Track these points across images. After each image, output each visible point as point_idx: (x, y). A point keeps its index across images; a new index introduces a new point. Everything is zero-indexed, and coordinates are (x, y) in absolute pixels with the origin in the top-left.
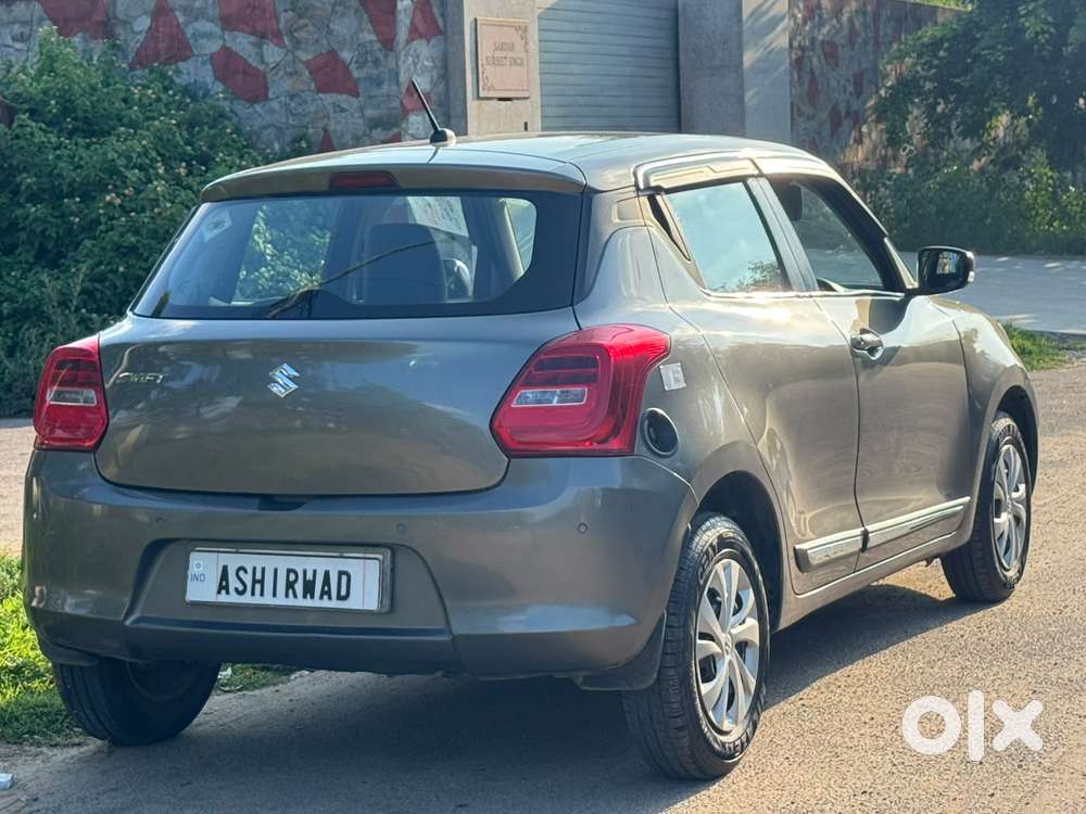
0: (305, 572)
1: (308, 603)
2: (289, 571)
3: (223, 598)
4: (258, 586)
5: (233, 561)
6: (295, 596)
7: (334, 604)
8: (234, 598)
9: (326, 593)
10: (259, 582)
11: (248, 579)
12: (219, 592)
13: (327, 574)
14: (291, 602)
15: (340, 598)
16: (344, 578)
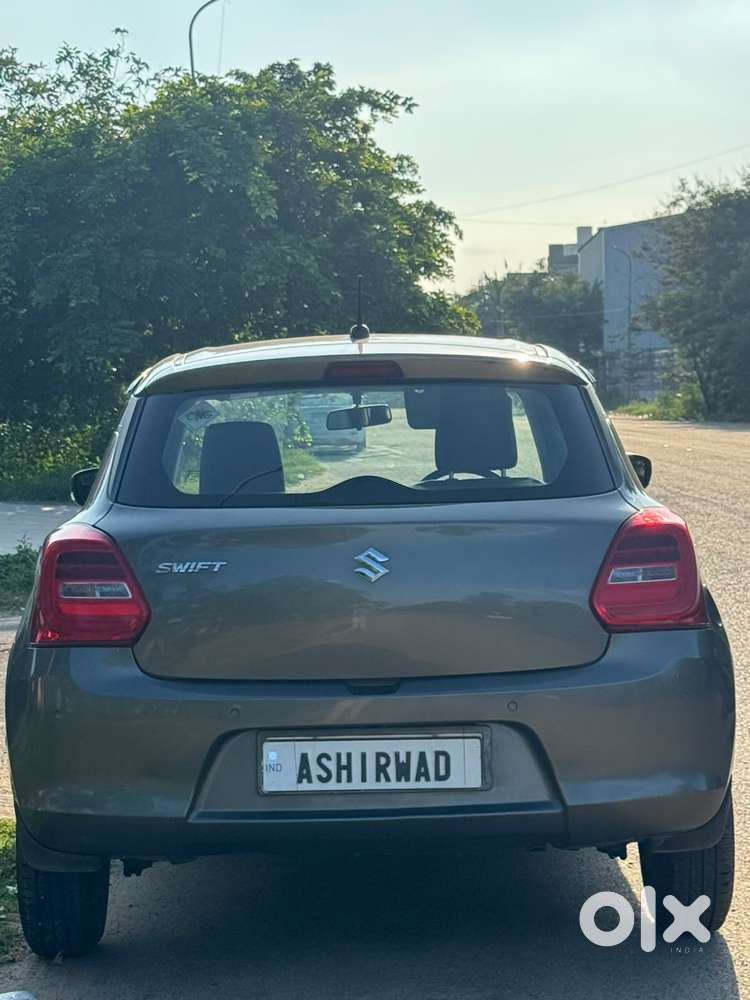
0: (397, 755)
1: (403, 785)
2: (379, 755)
3: (305, 786)
4: (344, 773)
5: (313, 749)
6: (388, 779)
7: (433, 784)
8: (316, 786)
9: (423, 774)
10: (344, 768)
11: (332, 766)
12: (300, 781)
13: (422, 755)
14: (383, 785)
15: (438, 778)
16: (442, 759)
